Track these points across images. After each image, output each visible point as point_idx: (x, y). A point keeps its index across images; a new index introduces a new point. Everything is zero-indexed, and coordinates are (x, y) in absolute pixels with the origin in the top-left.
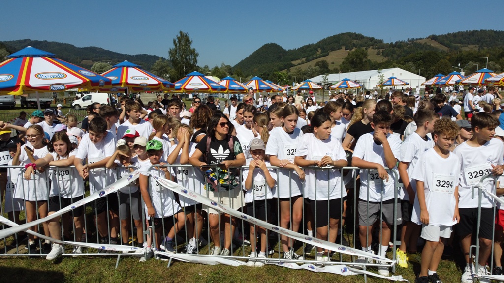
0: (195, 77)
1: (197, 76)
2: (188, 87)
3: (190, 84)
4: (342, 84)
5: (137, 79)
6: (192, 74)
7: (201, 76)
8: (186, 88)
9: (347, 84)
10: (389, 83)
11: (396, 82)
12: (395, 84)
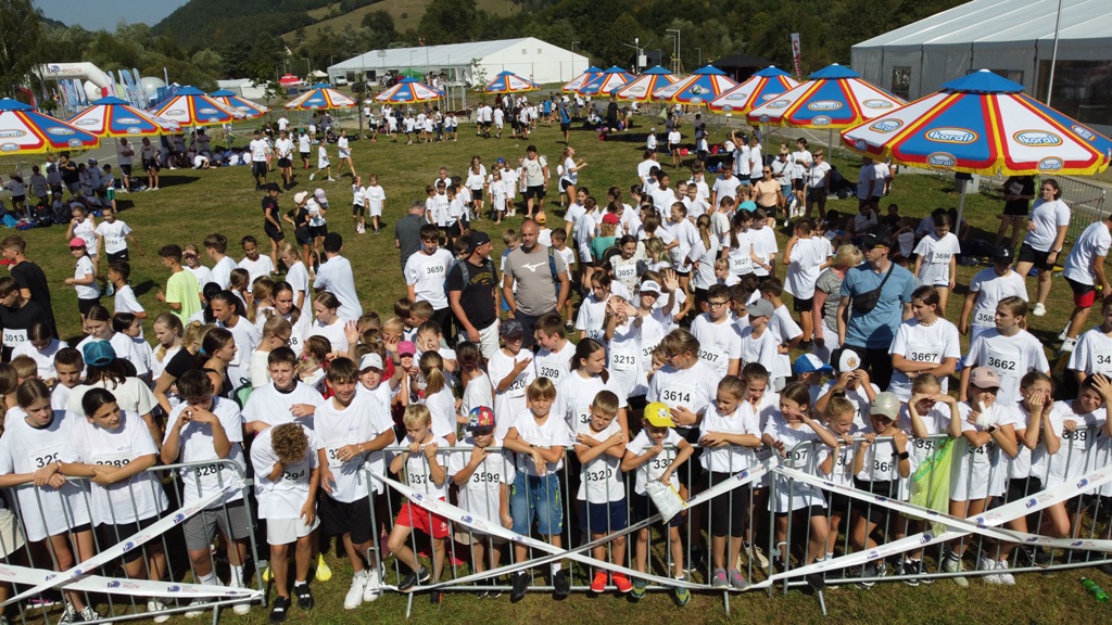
0: (4, 113)
4: (399, 91)
7: (21, 110)
9: (410, 89)
10: (500, 85)
11: (515, 84)
12: (512, 87)
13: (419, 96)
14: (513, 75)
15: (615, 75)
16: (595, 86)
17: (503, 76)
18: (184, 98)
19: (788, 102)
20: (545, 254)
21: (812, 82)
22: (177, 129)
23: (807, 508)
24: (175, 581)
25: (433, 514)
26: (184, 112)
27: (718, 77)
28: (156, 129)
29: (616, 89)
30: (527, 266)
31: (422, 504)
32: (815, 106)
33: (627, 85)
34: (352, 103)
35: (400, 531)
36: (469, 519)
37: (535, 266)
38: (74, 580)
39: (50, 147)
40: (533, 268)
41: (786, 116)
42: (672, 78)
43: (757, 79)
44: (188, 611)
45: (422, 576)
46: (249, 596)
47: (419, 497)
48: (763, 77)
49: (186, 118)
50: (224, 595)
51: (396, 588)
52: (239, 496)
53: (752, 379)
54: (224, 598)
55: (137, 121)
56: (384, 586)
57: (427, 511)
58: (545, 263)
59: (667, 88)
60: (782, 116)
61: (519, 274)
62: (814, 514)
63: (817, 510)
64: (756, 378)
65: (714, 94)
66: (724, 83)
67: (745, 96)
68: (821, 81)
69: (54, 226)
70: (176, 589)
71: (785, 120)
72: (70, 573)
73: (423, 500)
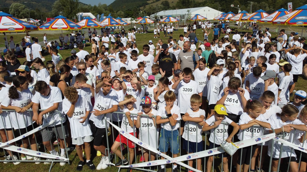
0: (59, 19)
1: (62, 18)
2: (54, 26)
3: (56, 25)
4: (166, 19)
5: (7, 25)
6: (58, 17)
7: (64, 19)
8: (53, 27)
9: (169, 19)
10: (195, 18)
11: (199, 18)
12: (199, 19)
13: (172, 21)
14: (199, 15)
15: (230, 14)
16: (224, 17)
17: (196, 15)
18: (108, 19)
19: (288, 17)
20: (192, 53)
21: (297, 11)
22: (104, 26)
23: (289, 158)
24: (39, 151)
25: (128, 140)
26: (107, 22)
27: (263, 13)
28: (98, 26)
29: (230, 18)
30: (185, 56)
31: (124, 135)
32: (297, 18)
33: (233, 16)
34: (153, 22)
35: (116, 144)
36: (141, 143)
37: (187, 57)
38: (7, 146)
39: (70, 28)
40: (187, 58)
41: (287, 21)
42: (248, 14)
43: (277, 12)
44: (45, 162)
45: (124, 162)
46: (64, 160)
47: (123, 132)
48: (279, 12)
49: (107, 24)
50: (55, 158)
51: (114, 165)
52: (60, 123)
53: (267, 97)
54: (56, 160)
55: (94, 24)
56: (111, 163)
57: (126, 138)
58: (191, 56)
59: (246, 16)
60: (285, 22)
61: (182, 59)
62: (291, 161)
63: (293, 159)
64: (269, 97)
65: (262, 17)
66: (265, 15)
67: (272, 17)
68: (301, 10)
69: (69, 49)
70: (40, 154)
71: (286, 23)
72: (5, 144)
73: (125, 133)
